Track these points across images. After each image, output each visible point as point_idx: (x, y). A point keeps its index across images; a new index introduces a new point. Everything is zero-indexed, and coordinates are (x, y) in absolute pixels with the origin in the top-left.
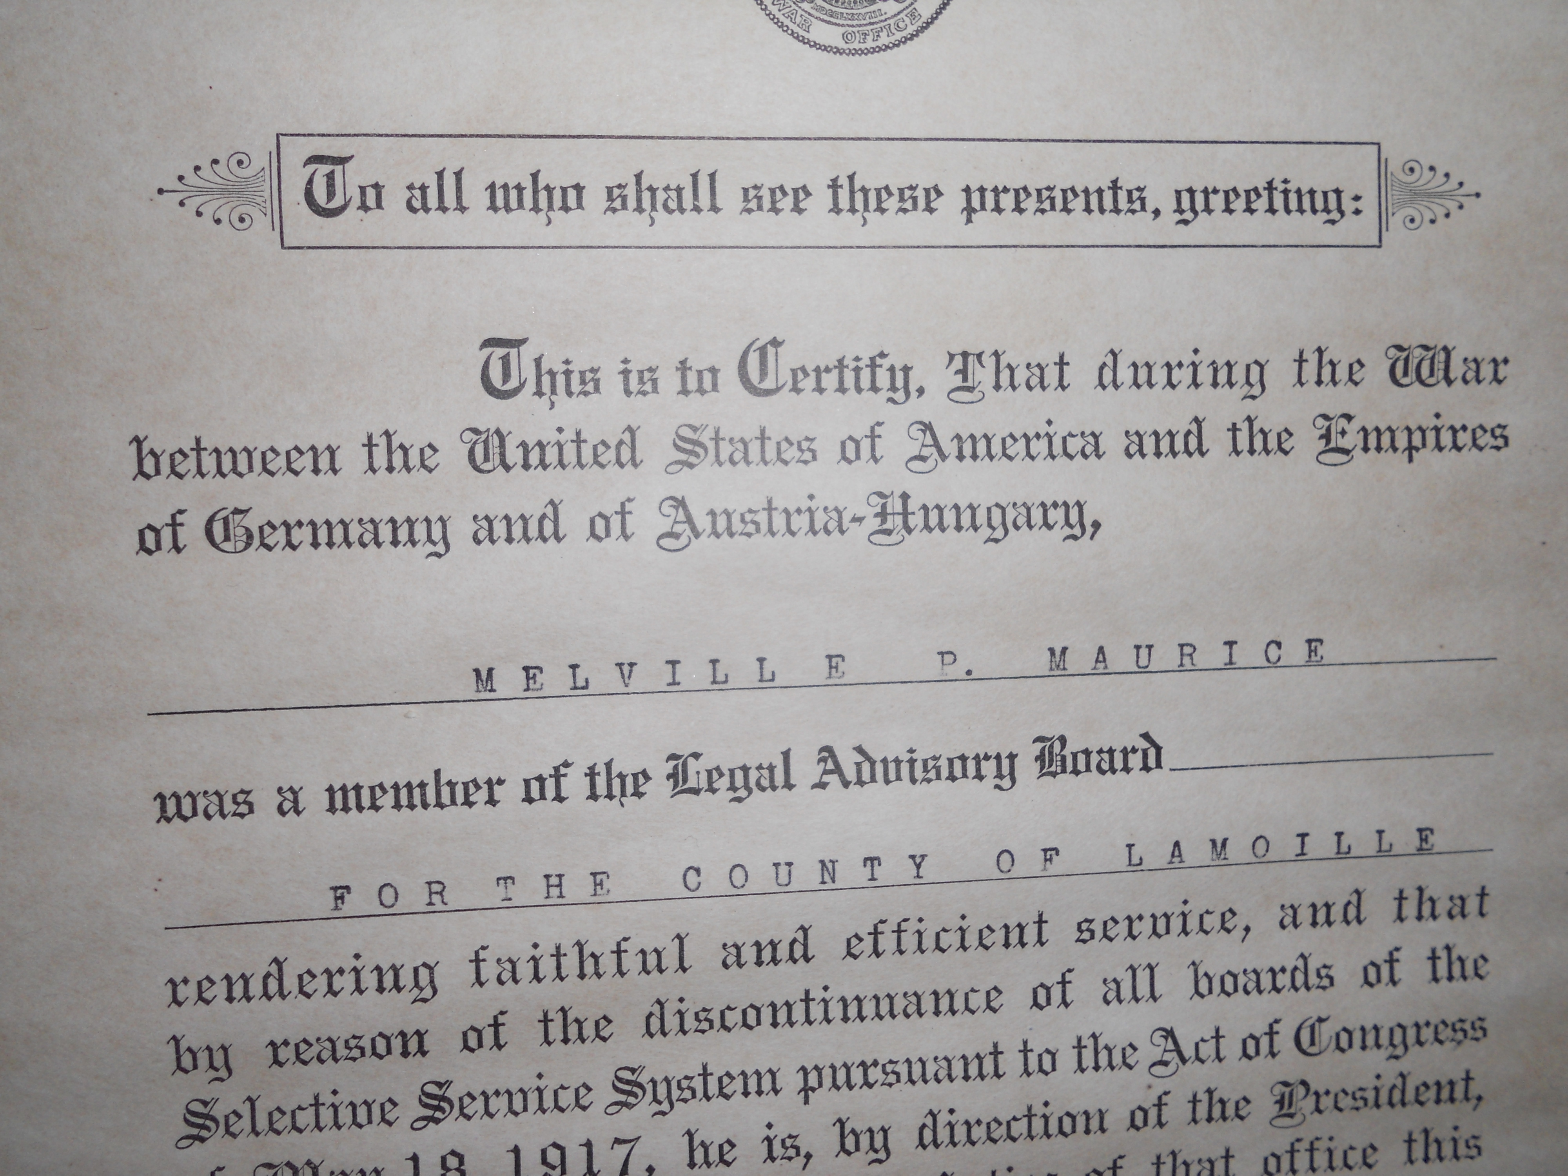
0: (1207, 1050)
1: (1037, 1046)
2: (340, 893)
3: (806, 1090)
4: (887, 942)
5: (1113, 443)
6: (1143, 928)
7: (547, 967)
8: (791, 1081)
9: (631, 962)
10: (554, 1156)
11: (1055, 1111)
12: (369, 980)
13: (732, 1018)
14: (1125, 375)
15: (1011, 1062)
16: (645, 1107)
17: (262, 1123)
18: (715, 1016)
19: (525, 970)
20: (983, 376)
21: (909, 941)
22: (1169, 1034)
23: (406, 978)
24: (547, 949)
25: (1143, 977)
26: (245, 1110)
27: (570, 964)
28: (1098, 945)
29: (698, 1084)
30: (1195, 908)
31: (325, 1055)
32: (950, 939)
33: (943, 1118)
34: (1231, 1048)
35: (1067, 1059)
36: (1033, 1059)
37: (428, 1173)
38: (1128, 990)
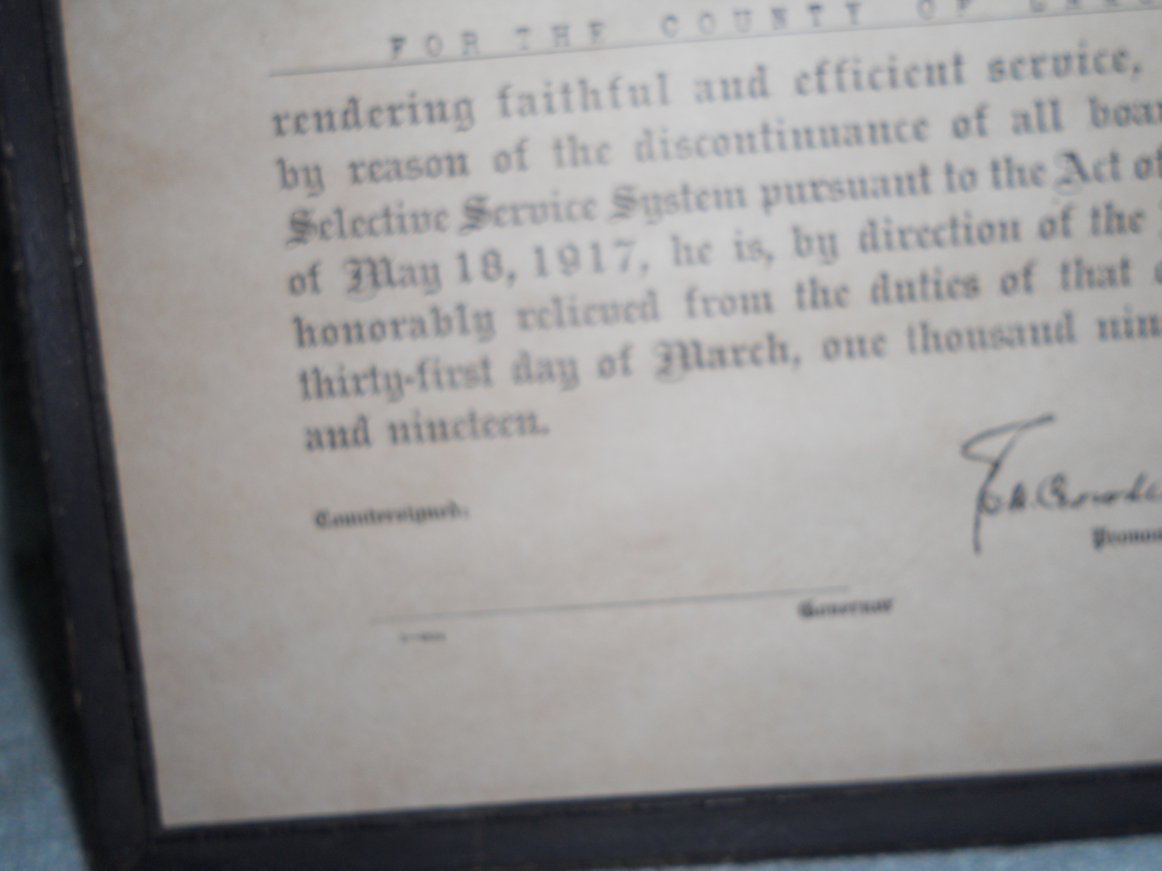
0: (1106, 170)
1: (959, 166)
2: (397, 42)
3: (767, 204)
4: (830, 80)
6: (1047, 67)
7: (558, 100)
8: (754, 196)
9: (624, 96)
10: (568, 254)
11: (976, 220)
12: (422, 112)
13: (707, 146)
15: (938, 179)
16: (638, 217)
17: (347, 227)
18: (691, 144)
19: (540, 103)
21: (848, 78)
22: (1072, 157)
23: (450, 110)
24: (556, 88)
25: (1048, 111)
26: (334, 218)
28: (1008, 84)
29: (680, 199)
30: (1091, 50)
31: (393, 174)
32: (883, 78)
33: (881, 226)
34: (1127, 168)
35: (985, 177)
36: (956, 179)
37: (474, 266)
38: (1034, 121)
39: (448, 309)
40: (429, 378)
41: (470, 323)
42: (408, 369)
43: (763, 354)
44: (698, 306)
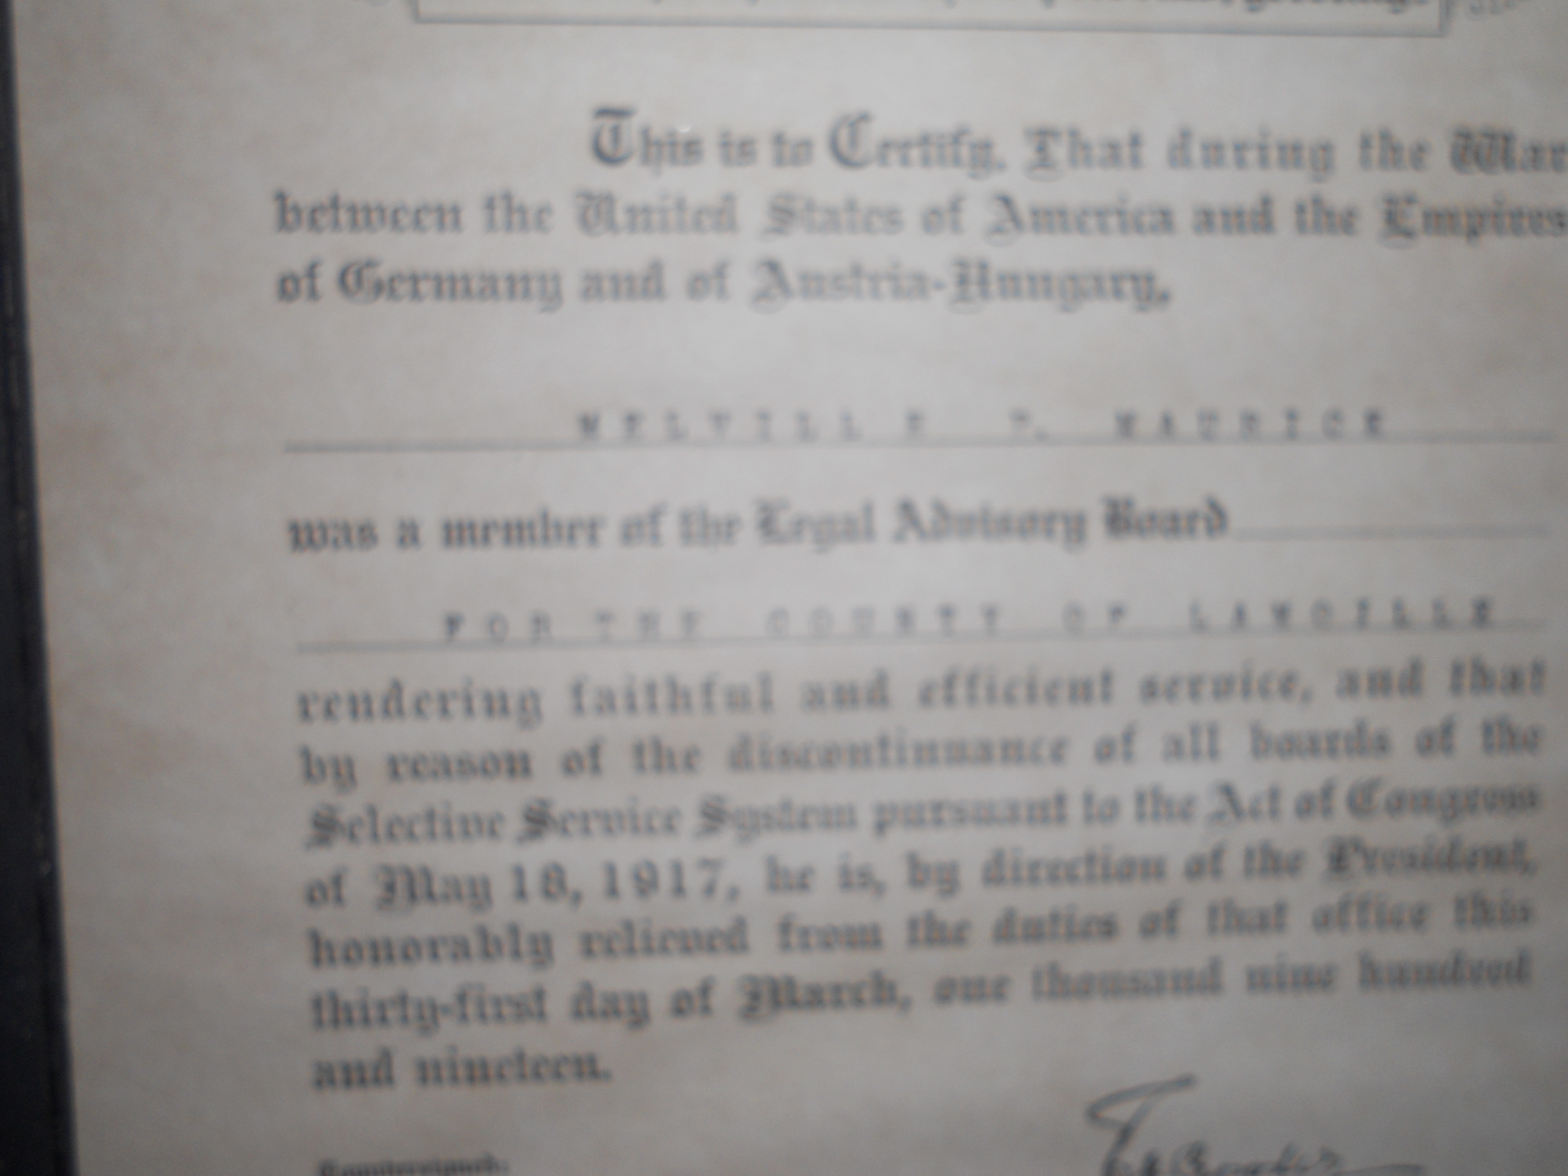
0: (1265, 806)
1: (1099, 796)
2: (453, 623)
3: (881, 827)
4: (960, 691)
5: (1184, 218)
6: (1206, 689)
7: (641, 700)
8: (866, 818)
9: (719, 699)
10: (645, 874)
11: (1116, 856)
12: (479, 704)
13: (815, 757)
14: (1196, 153)
15: (1075, 809)
16: (729, 832)
17: (382, 830)
18: (797, 754)
19: (621, 702)
20: (1059, 151)
21: (981, 691)
22: (1228, 791)
23: (513, 705)
24: (640, 684)
25: (1204, 737)
26: (366, 818)
27: (662, 697)
28: (1161, 706)
29: (779, 817)
30: (1257, 673)
31: (440, 772)
32: (1020, 692)
33: (1009, 859)
34: (1287, 805)
35: (1128, 809)
36: (1095, 810)
37: (532, 882)
38: (1187, 746)
39: (497, 929)
40: (471, 1009)
41: (524, 946)
42: (445, 996)
43: (867, 994)
44: (794, 939)
